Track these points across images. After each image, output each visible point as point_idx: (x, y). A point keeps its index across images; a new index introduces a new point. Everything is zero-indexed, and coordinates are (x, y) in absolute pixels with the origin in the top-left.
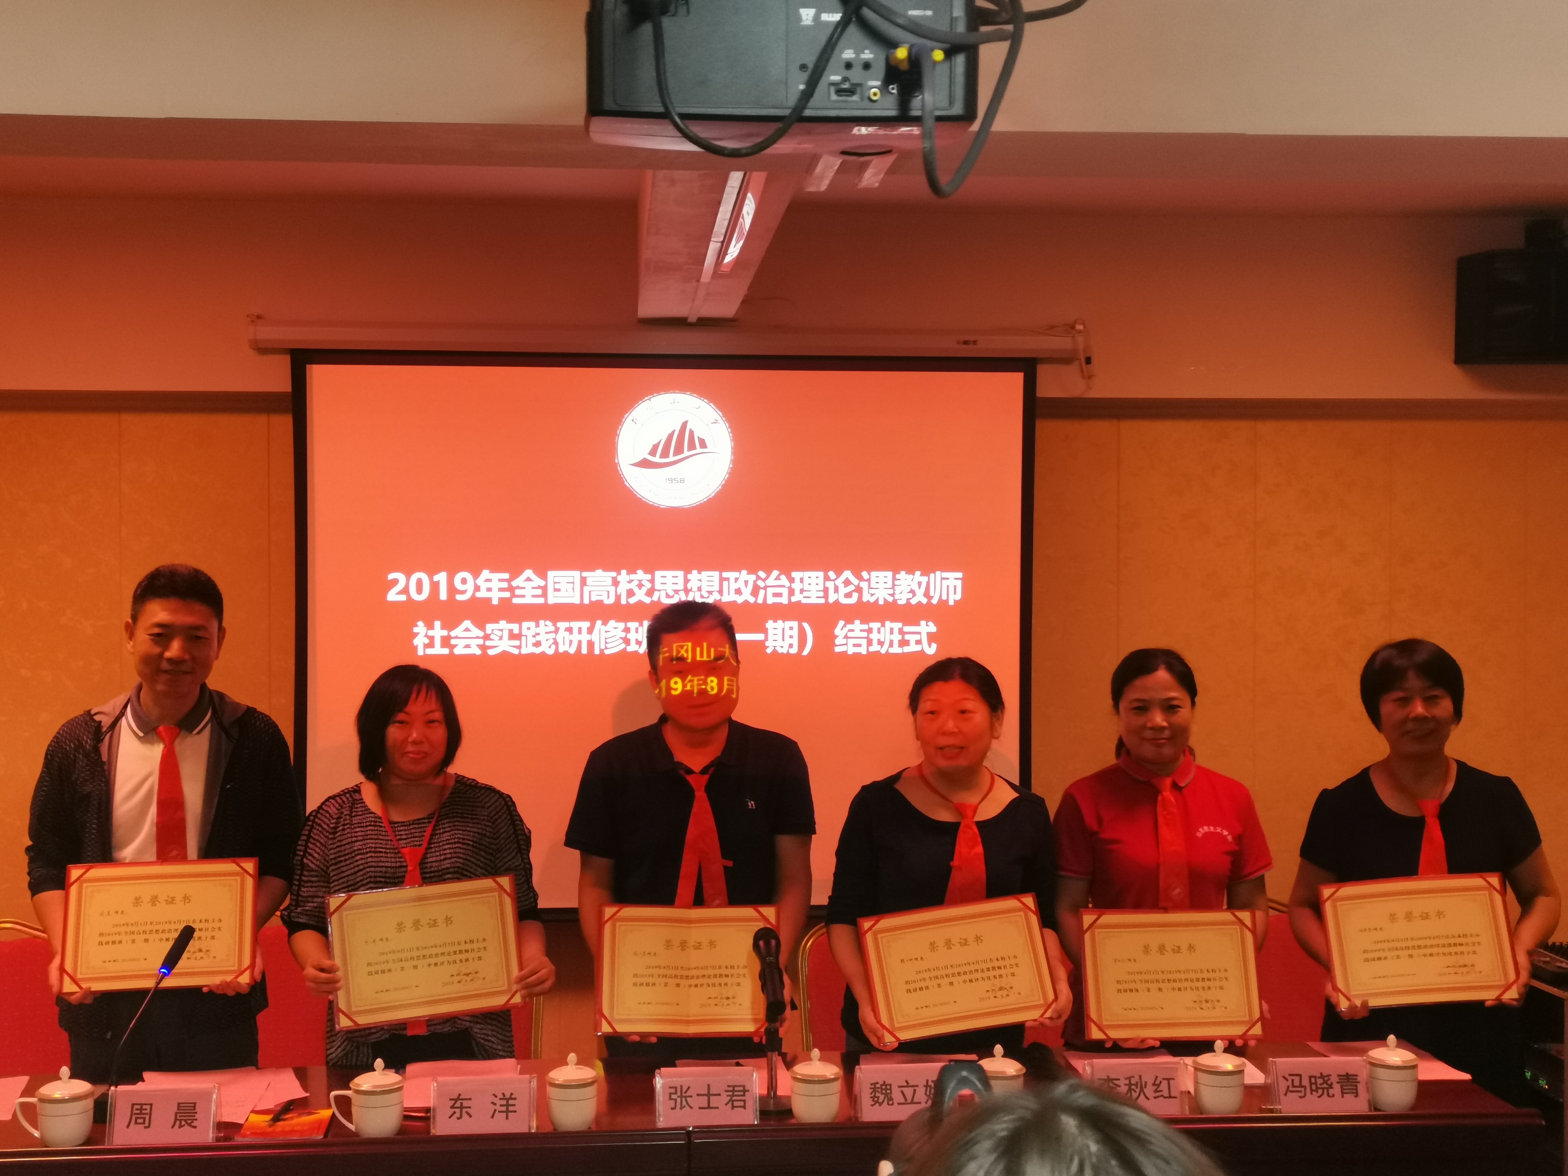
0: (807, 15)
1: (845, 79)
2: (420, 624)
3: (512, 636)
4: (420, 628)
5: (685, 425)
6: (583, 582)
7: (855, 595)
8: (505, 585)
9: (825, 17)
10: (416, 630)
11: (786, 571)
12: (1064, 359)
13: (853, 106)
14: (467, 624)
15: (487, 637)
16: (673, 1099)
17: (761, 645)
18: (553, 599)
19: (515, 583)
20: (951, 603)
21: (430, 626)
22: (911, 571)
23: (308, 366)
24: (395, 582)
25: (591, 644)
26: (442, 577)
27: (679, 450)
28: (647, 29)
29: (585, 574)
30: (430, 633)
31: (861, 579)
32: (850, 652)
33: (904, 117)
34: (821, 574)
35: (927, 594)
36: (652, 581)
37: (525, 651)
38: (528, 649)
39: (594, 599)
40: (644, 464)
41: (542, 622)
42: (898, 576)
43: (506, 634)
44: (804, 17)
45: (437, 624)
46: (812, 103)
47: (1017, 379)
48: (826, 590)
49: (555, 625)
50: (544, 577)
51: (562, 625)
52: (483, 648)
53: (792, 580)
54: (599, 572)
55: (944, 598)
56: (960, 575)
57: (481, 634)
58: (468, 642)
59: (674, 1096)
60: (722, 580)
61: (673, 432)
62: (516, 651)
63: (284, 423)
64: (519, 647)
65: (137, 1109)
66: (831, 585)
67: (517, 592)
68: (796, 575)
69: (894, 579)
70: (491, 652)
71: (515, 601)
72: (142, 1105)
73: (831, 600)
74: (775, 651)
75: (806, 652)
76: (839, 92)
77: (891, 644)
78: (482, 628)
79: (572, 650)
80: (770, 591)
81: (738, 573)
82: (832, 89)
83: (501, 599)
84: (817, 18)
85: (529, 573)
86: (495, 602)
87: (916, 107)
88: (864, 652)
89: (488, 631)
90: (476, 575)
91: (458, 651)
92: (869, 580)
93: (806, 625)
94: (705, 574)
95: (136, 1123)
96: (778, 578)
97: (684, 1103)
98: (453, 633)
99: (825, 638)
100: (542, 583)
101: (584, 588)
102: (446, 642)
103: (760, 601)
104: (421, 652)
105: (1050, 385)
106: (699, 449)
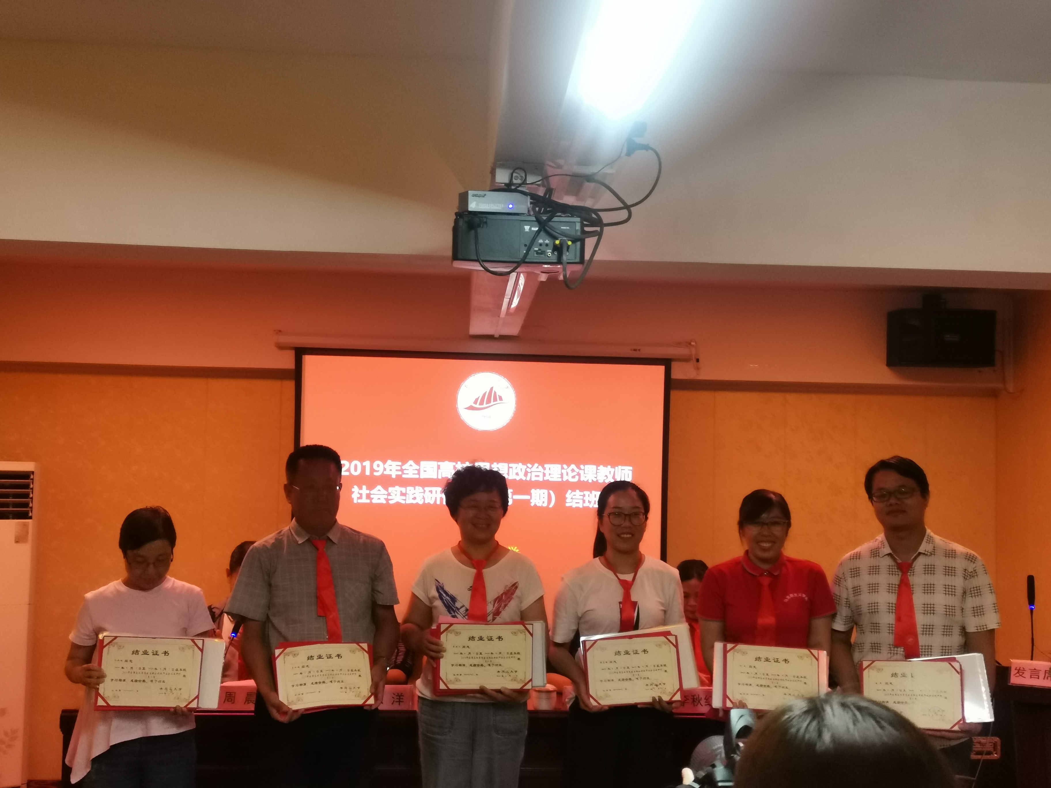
0: (527, 228)
1: (539, 250)
2: (356, 487)
3: (402, 494)
4: (355, 489)
5: (492, 389)
6: (439, 467)
7: (577, 477)
8: (399, 468)
9: (533, 229)
10: (353, 490)
11: (542, 464)
12: (686, 360)
13: (542, 258)
14: (379, 487)
15: (389, 494)
17: (528, 501)
18: (423, 476)
19: (404, 467)
21: (360, 488)
22: (605, 465)
23: (303, 356)
26: (367, 464)
27: (489, 401)
28: (473, 232)
29: (440, 463)
30: (361, 492)
31: (580, 469)
32: (574, 506)
33: (559, 262)
34: (559, 466)
37: (408, 502)
38: (410, 501)
39: (443, 476)
40: (471, 408)
41: (417, 487)
42: (599, 468)
43: (399, 493)
44: (526, 229)
45: (364, 487)
46: (528, 257)
47: (661, 369)
48: (562, 474)
49: (423, 489)
50: (418, 464)
51: (428, 489)
52: (387, 500)
53: (544, 469)
54: (447, 462)
56: (631, 468)
57: (386, 493)
58: (379, 496)
60: (509, 468)
61: (486, 392)
62: (403, 502)
63: (290, 385)
64: (405, 500)
66: (564, 472)
67: (405, 472)
68: (547, 466)
69: (597, 469)
70: (391, 502)
71: (404, 476)
72: (231, 693)
73: (565, 479)
74: (535, 505)
75: (551, 506)
76: (537, 253)
78: (387, 490)
79: (432, 502)
80: (534, 474)
81: (517, 464)
82: (535, 253)
83: (397, 475)
84: (530, 229)
85: (411, 462)
86: (394, 476)
88: (581, 506)
89: (390, 491)
90: (384, 462)
91: (375, 501)
92: (584, 470)
93: (551, 492)
94: (500, 464)
96: (537, 467)
98: (372, 492)
99: (561, 499)
100: (418, 467)
101: (439, 470)
102: (368, 496)
103: (528, 479)
104: (355, 501)
105: (678, 373)
106: (498, 401)
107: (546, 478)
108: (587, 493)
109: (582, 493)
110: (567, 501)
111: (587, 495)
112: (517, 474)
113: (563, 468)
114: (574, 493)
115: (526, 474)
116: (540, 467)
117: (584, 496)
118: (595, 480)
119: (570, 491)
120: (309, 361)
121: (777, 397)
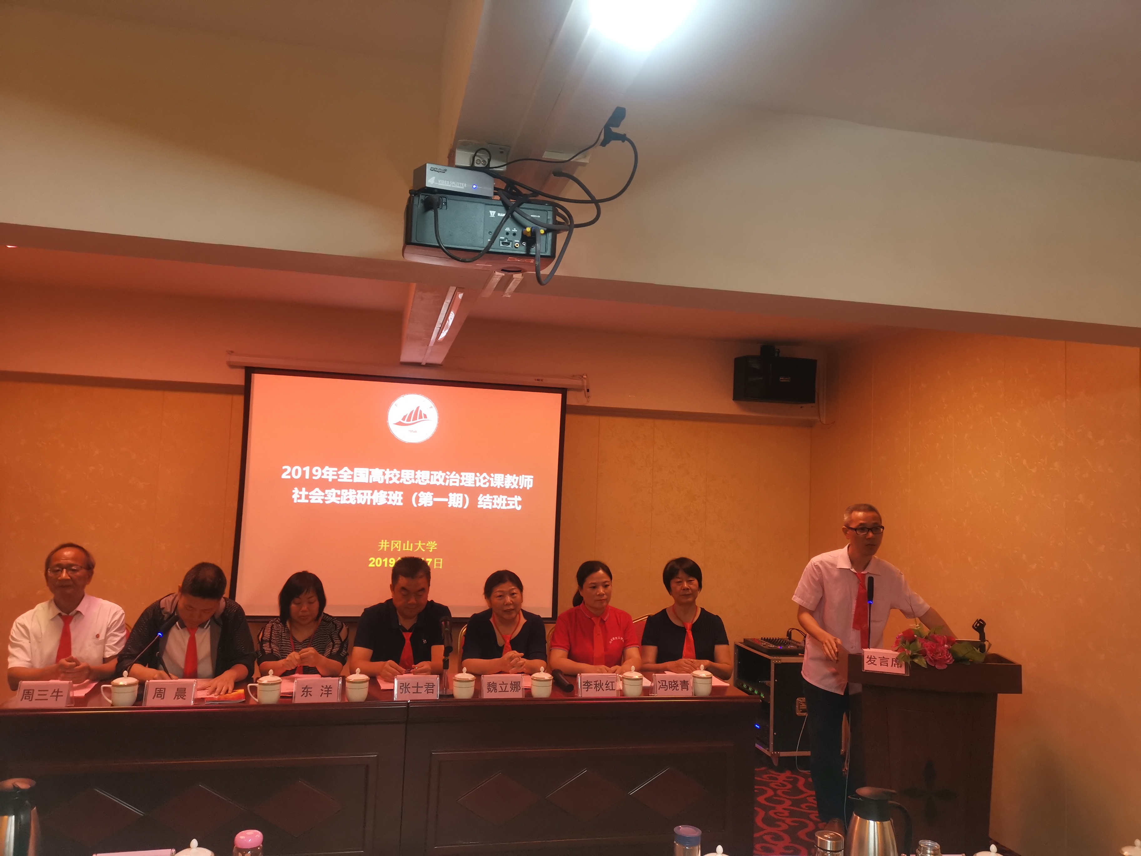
0: (492, 213)
1: (506, 238)
2: (296, 489)
3: (337, 496)
4: (296, 490)
5: (418, 408)
6: (370, 473)
7: (488, 484)
8: (335, 473)
9: (499, 214)
10: (294, 491)
11: (459, 472)
12: (578, 389)
13: (509, 249)
14: (317, 489)
15: (325, 496)
16: (402, 689)
17: (446, 503)
18: (356, 480)
19: (339, 473)
20: (528, 488)
21: (300, 490)
22: (511, 474)
23: (252, 374)
24: (286, 470)
25: (372, 500)
26: (307, 469)
27: (415, 419)
28: (430, 213)
29: (371, 470)
30: (300, 493)
31: (491, 477)
32: (484, 508)
33: (528, 255)
34: (473, 474)
35: (518, 484)
36: (400, 474)
37: (342, 502)
38: (344, 501)
39: (374, 481)
40: (399, 424)
41: (350, 490)
42: (506, 476)
43: (334, 495)
44: (491, 214)
45: (304, 489)
46: (493, 246)
47: (559, 396)
48: (475, 481)
49: (356, 491)
50: (353, 470)
51: (359, 492)
52: (324, 500)
53: (461, 476)
54: (377, 469)
55: (525, 486)
56: (532, 477)
57: (323, 494)
58: (317, 497)
59: (402, 687)
60: (431, 475)
61: (413, 411)
62: (338, 502)
63: (240, 399)
64: (340, 501)
65: (158, 691)
66: (477, 479)
67: (340, 476)
68: (463, 474)
69: (505, 477)
70: (327, 502)
71: (339, 480)
72: (160, 689)
73: (477, 485)
74: (452, 506)
75: (465, 507)
76: (503, 243)
77: (502, 505)
78: (324, 492)
79: (363, 503)
80: (451, 480)
81: (438, 472)
82: (501, 242)
83: (333, 480)
84: (496, 215)
85: (346, 468)
86: (330, 480)
87: (533, 251)
88: (490, 508)
89: (326, 493)
90: (322, 468)
91: (312, 501)
92: (494, 478)
93: (466, 496)
94: (423, 472)
95: (157, 697)
96: (455, 475)
97: (407, 690)
98: (310, 493)
99: (474, 501)
100: (352, 473)
101: (370, 476)
102: (307, 497)
103: (447, 484)
104: (295, 501)
105: (573, 400)
106: (423, 419)
107: (461, 484)
108: (495, 497)
109: (491, 497)
110: (479, 503)
111: (495, 499)
112: (438, 480)
113: (476, 476)
114: (485, 497)
115: (445, 480)
116: (457, 475)
117: (493, 499)
118: (503, 486)
119: (481, 495)
120: (258, 379)
121: (649, 423)
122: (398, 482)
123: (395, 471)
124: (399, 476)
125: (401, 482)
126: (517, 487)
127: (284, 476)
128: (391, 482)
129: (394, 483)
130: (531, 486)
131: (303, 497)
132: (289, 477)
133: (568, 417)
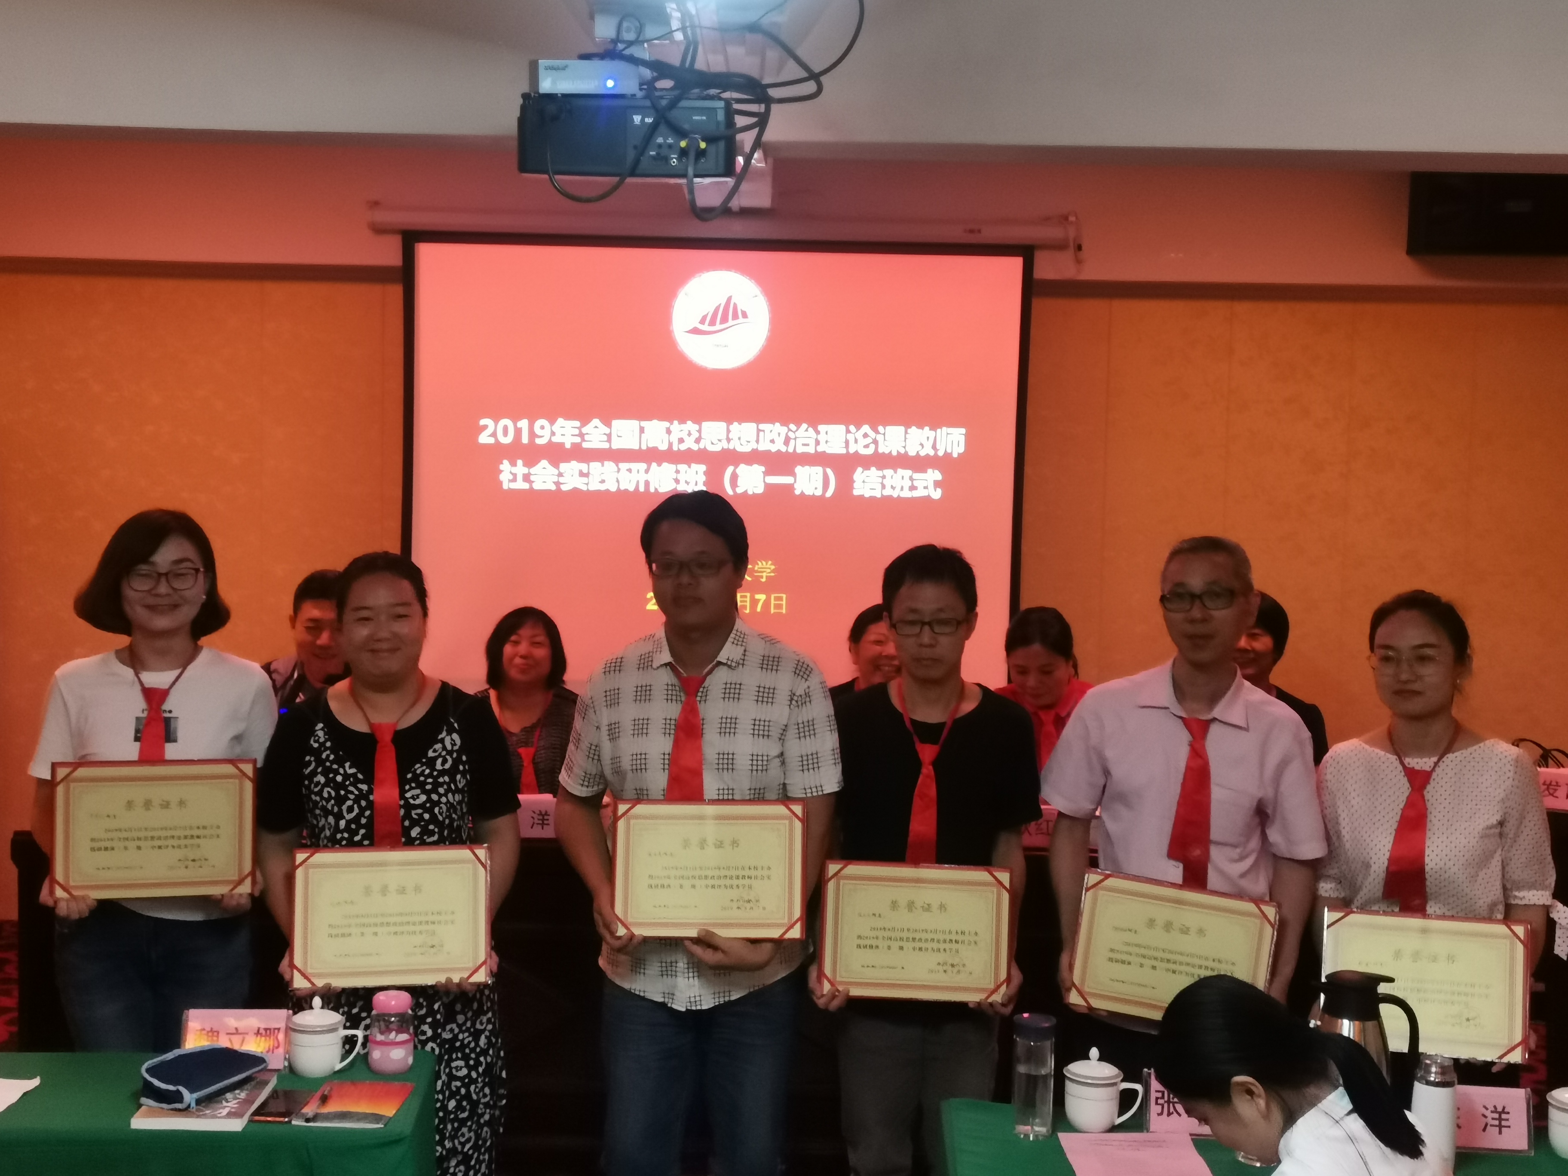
2: (506, 462)
3: (582, 474)
4: (505, 466)
5: (729, 299)
6: (642, 430)
7: (872, 447)
8: (577, 432)
10: (502, 467)
11: (814, 424)
12: (1059, 246)
14: (544, 463)
15: (560, 475)
17: (790, 488)
18: (616, 444)
19: (584, 430)
20: (955, 455)
21: (514, 464)
22: (921, 426)
23: (416, 244)
24: (485, 427)
25: (647, 483)
26: (524, 424)
27: (724, 320)
29: (644, 424)
30: (514, 470)
31: (877, 432)
32: (867, 495)
34: (842, 428)
35: (934, 447)
36: (700, 431)
37: (592, 487)
38: (595, 485)
39: (650, 445)
40: (695, 331)
41: (606, 463)
42: (909, 431)
43: (576, 473)
45: (520, 462)
47: (1016, 264)
48: (847, 442)
49: (617, 466)
50: (608, 425)
51: (624, 466)
52: (557, 484)
53: (818, 432)
54: (655, 422)
55: (949, 451)
56: (963, 431)
57: (556, 472)
58: (544, 478)
60: (759, 431)
61: (720, 304)
62: (584, 488)
63: (396, 291)
64: (587, 484)
66: (851, 437)
67: (586, 437)
68: (822, 428)
69: (906, 433)
70: (564, 488)
71: (585, 445)
73: (851, 451)
74: (802, 493)
75: (829, 494)
77: (902, 489)
78: (557, 466)
79: (631, 488)
80: (799, 442)
81: (772, 425)
83: (573, 444)
84: (642, 120)
85: (596, 422)
86: (568, 446)
88: (879, 496)
89: (562, 470)
90: (552, 422)
91: (537, 486)
92: (884, 434)
93: (829, 471)
94: (744, 425)
96: (807, 430)
98: (533, 470)
99: (845, 482)
100: (607, 431)
101: (643, 435)
102: (527, 478)
103: (791, 450)
104: (505, 486)
105: (1045, 270)
106: (741, 320)
107: (820, 449)
108: (888, 472)
109: (880, 473)
110: (856, 486)
111: (888, 477)
112: (772, 441)
113: (848, 431)
114: (867, 472)
115: (787, 442)
116: (810, 429)
117: (884, 477)
118: (902, 451)
119: (860, 469)
120: (426, 252)
122: (695, 447)
123: (690, 426)
124: (697, 435)
125: (702, 446)
126: (932, 453)
127: (484, 438)
128: (683, 447)
129: (689, 450)
130: (961, 449)
131: (520, 478)
132: (491, 441)
133: (1037, 304)
